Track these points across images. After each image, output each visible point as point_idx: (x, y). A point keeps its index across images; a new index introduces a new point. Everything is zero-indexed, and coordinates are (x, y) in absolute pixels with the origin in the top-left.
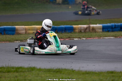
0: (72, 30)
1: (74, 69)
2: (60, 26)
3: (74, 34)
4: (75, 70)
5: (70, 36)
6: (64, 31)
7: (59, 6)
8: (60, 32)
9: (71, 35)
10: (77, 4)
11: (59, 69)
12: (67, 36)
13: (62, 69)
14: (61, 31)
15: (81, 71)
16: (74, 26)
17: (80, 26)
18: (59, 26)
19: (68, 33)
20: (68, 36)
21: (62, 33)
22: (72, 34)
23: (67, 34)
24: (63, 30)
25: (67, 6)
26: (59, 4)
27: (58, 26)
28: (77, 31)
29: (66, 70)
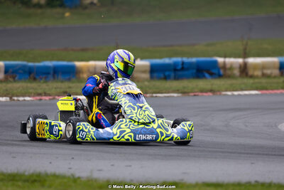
0: (71, 73)
1: (77, 175)
2: (41, 64)
3: (78, 84)
4: (79, 178)
5: (68, 90)
6: (50, 76)
7: (39, 11)
8: (41, 79)
9: (70, 88)
10: (85, 8)
11: (39, 175)
12: (58, 90)
13: (47, 175)
14: (44, 76)
15: (96, 180)
16: (78, 64)
17: (92, 63)
18: (39, 62)
19: (62, 82)
20: (61, 88)
21: (46, 82)
22: (71, 85)
23: (59, 84)
24: (48, 73)
25: (59, 10)
26: (39, 6)
27: (37, 64)
28: (85, 76)
29: (55, 176)
